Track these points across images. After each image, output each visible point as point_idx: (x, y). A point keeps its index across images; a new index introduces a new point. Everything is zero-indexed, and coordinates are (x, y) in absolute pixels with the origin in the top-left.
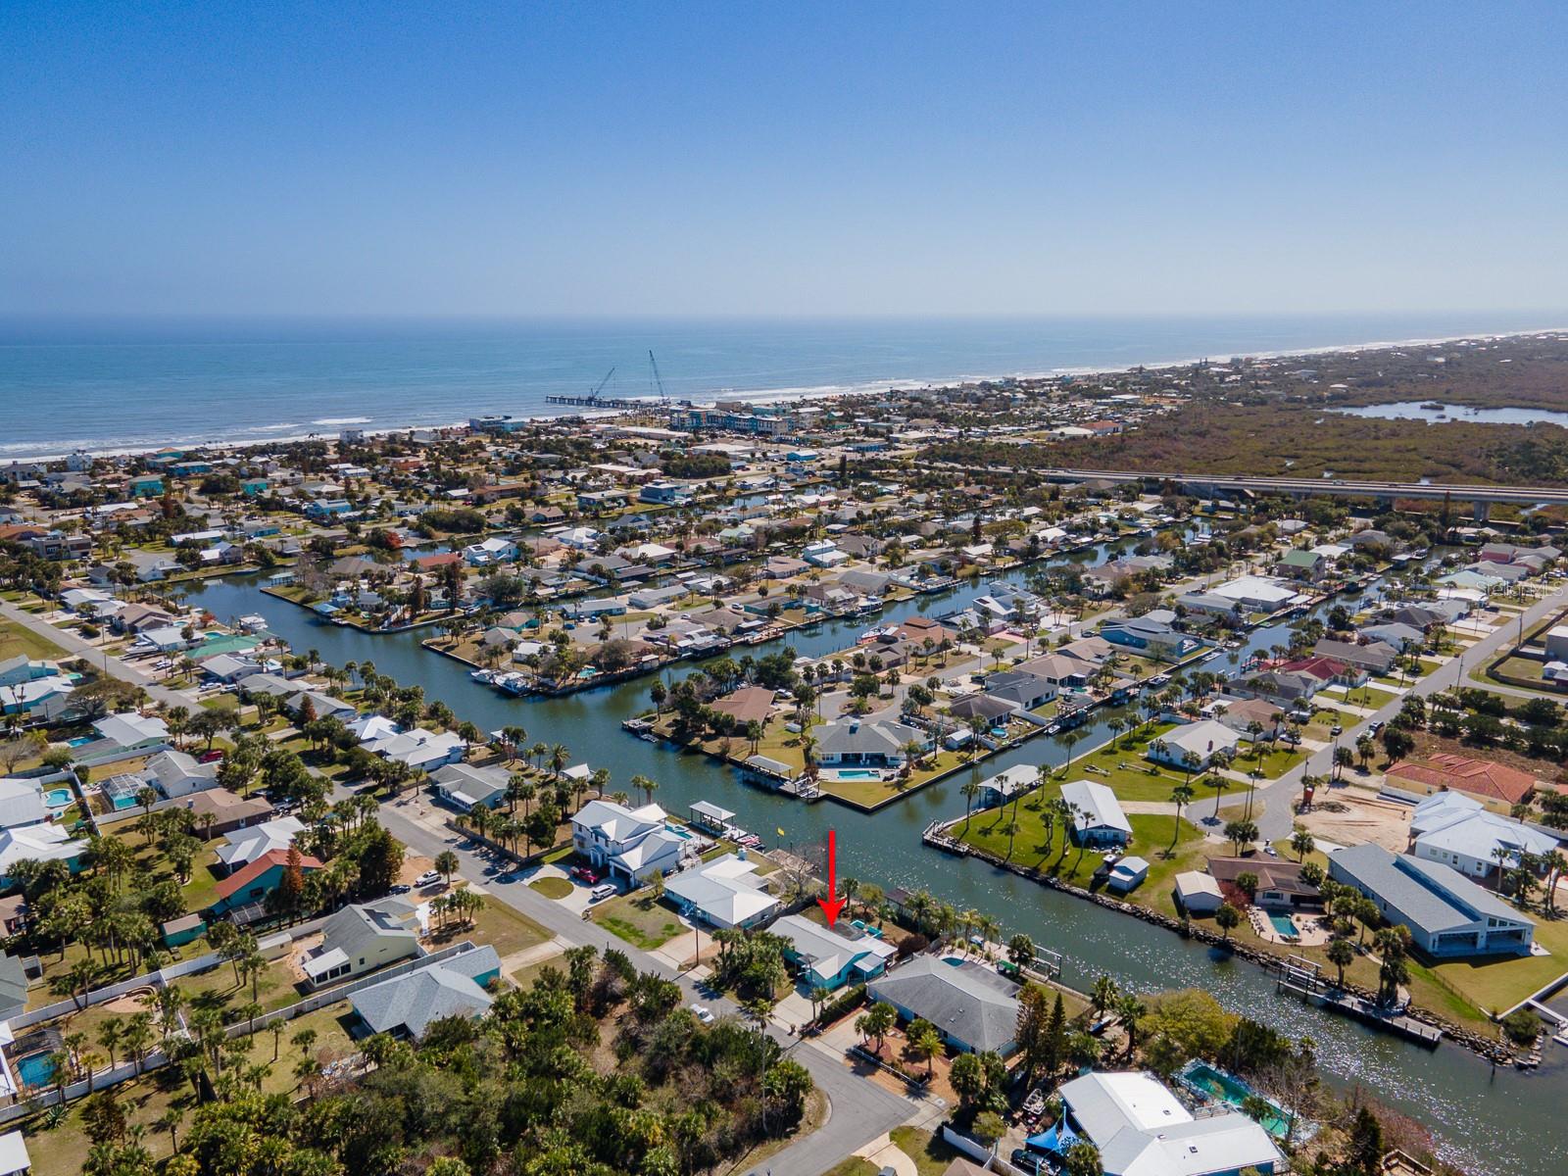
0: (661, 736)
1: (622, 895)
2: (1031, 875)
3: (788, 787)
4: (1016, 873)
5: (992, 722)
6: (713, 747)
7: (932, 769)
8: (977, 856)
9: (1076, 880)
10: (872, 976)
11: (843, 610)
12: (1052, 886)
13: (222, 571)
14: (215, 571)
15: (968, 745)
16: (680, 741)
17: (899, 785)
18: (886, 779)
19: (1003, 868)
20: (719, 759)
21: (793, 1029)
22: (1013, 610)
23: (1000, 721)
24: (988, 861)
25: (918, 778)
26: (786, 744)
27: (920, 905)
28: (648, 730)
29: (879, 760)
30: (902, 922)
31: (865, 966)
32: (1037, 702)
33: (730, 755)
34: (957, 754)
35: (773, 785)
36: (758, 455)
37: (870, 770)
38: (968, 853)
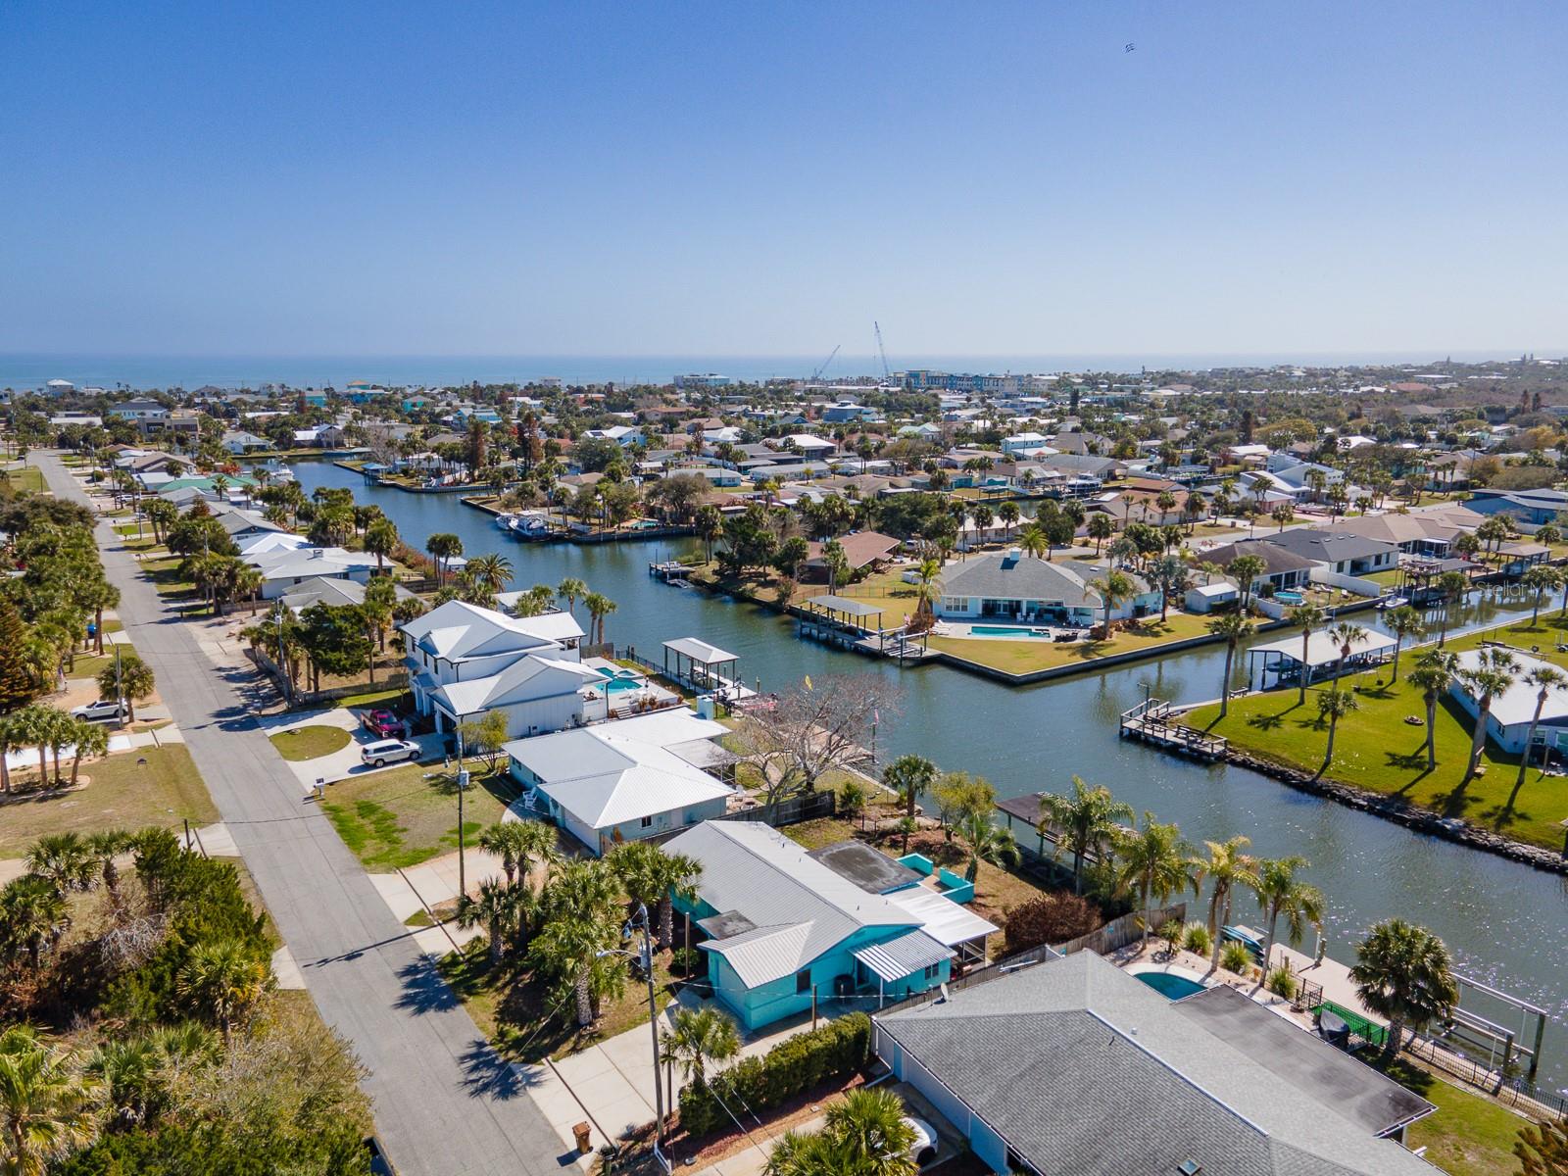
0: (699, 583)
1: (424, 764)
2: (1390, 808)
3: (873, 643)
4: (1348, 803)
5: (1276, 580)
6: (768, 595)
7: (1156, 635)
8: (1245, 765)
9: (1518, 826)
10: (905, 993)
11: (1040, 490)
12: (1452, 837)
13: (314, 451)
14: (305, 451)
15: (1225, 606)
16: (725, 589)
17: (1085, 650)
18: (1059, 639)
19: (1312, 789)
20: (774, 609)
21: (583, 1138)
22: (1304, 488)
23: (1291, 580)
24: (1271, 774)
25: (1122, 643)
26: (894, 595)
27: (1082, 820)
28: (684, 575)
29: (1054, 615)
30: (1031, 868)
31: (887, 964)
32: (1358, 568)
33: (794, 602)
34: (1205, 618)
35: (843, 640)
36: (975, 401)
37: (1033, 628)
38: (1221, 758)
